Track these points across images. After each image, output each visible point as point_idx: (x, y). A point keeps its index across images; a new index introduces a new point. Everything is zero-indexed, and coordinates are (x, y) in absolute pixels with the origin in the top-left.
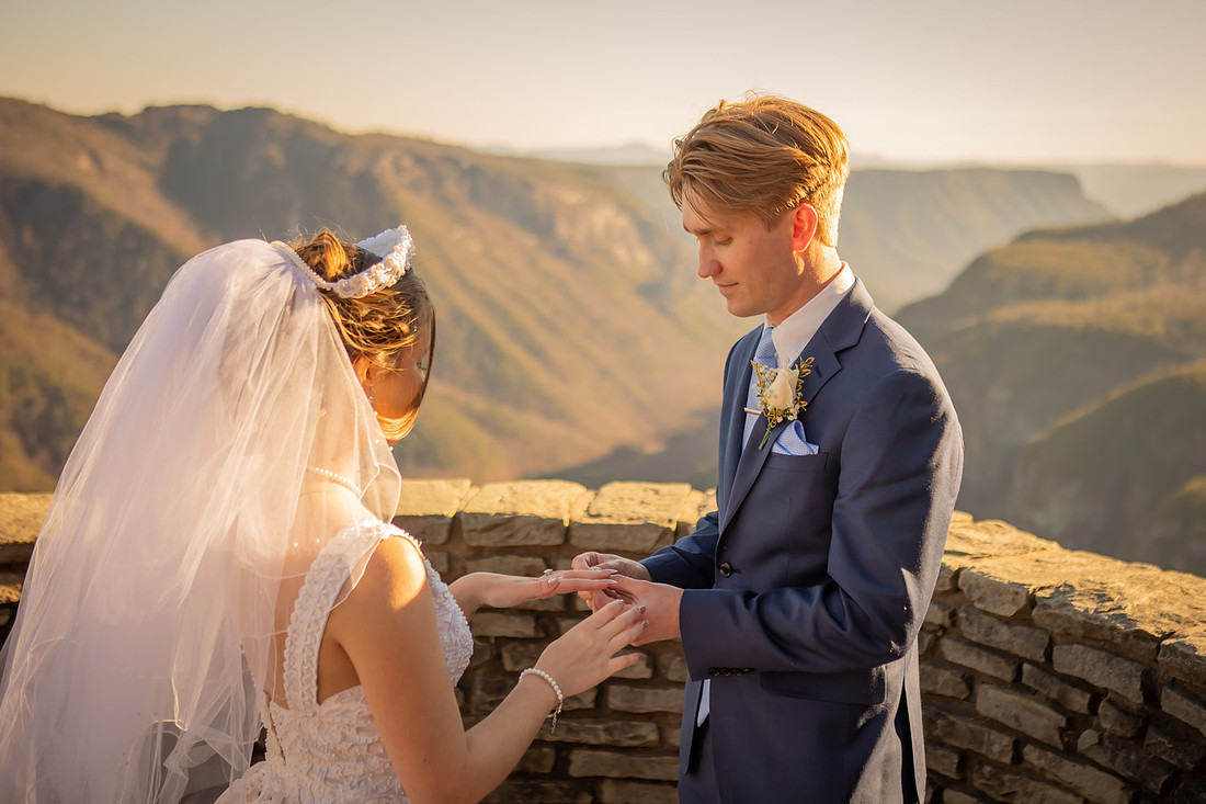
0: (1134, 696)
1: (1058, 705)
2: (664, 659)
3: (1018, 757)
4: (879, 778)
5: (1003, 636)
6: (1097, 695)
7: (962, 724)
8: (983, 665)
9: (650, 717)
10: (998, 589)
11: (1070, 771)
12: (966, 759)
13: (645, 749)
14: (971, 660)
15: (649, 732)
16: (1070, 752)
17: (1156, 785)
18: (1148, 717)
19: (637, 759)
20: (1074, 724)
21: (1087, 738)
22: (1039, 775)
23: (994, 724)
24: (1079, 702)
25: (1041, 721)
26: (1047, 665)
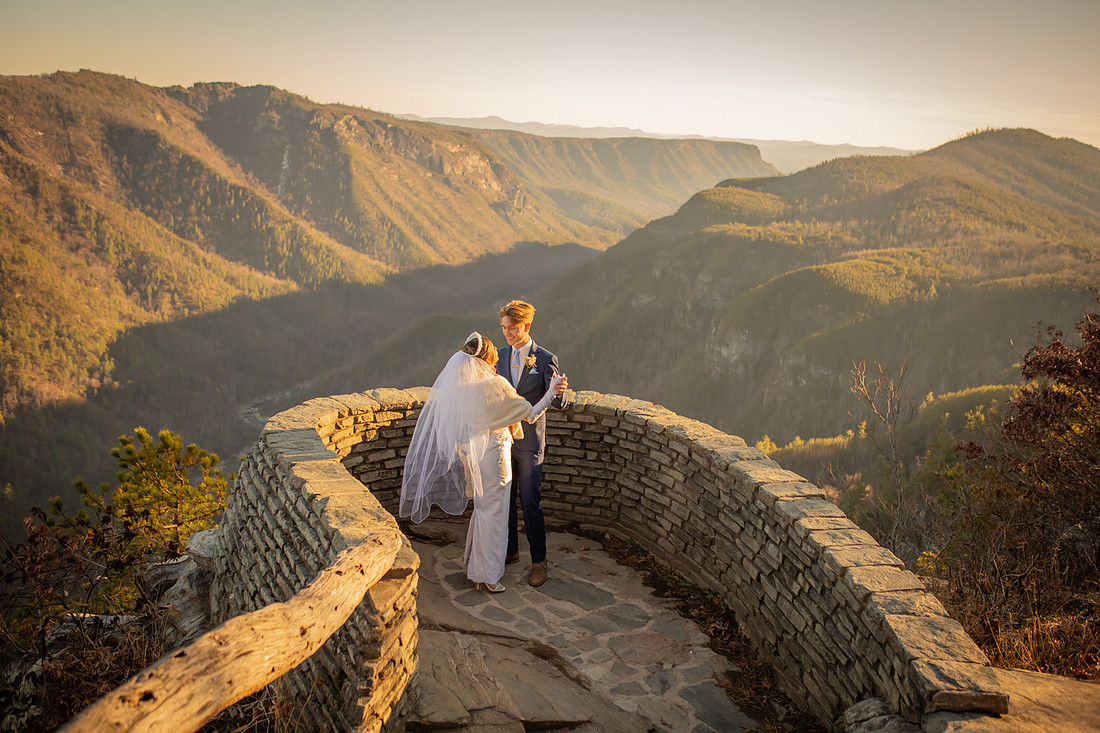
0: (687, 455)
1: (670, 456)
2: (564, 440)
3: (660, 469)
5: (657, 438)
6: (679, 454)
7: (646, 460)
8: (652, 445)
9: (560, 456)
10: (656, 426)
11: (671, 472)
12: (647, 469)
14: (649, 444)
15: (559, 460)
16: (672, 467)
17: (690, 476)
18: (689, 460)
19: (556, 467)
20: (673, 461)
21: (676, 463)
22: (664, 473)
23: (654, 460)
24: (675, 455)
25: (666, 460)
26: (667, 446)
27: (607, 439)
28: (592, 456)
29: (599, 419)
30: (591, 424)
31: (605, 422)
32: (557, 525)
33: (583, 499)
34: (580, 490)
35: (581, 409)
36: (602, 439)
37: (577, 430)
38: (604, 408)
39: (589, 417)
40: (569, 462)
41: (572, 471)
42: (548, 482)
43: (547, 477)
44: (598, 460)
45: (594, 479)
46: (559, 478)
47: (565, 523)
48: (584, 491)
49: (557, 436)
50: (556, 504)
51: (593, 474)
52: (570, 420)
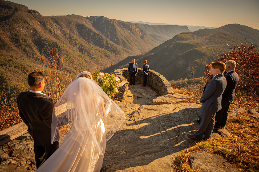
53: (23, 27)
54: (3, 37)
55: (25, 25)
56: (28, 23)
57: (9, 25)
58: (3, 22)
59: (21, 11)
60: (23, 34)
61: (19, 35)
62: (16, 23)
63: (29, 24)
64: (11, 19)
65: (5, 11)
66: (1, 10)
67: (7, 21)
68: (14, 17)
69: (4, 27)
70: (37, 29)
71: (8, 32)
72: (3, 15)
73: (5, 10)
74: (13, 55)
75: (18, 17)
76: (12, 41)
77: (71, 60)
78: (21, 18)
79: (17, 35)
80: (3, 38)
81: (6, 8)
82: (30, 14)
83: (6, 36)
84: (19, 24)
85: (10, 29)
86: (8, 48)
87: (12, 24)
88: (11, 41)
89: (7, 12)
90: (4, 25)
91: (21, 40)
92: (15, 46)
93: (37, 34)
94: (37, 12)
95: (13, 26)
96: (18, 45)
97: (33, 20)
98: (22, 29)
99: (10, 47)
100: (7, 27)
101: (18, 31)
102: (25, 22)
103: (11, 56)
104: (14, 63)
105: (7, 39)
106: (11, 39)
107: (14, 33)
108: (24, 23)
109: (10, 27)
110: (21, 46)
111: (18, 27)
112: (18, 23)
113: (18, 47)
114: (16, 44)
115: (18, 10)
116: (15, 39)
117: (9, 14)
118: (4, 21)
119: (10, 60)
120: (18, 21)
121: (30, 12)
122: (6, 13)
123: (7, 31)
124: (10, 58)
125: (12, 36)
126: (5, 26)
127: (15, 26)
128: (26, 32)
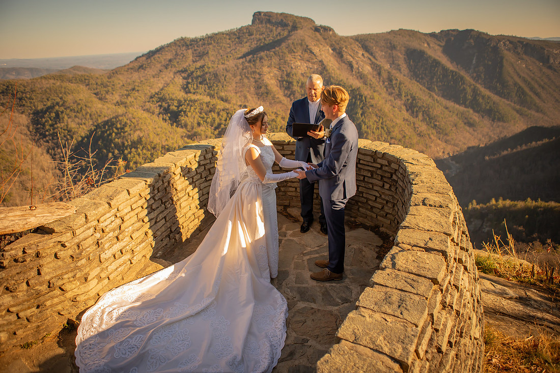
4: (338, 193)
9: (371, 183)
13: (370, 189)
27: (394, 177)
28: (387, 186)
29: (390, 163)
30: (386, 166)
31: (393, 166)
32: (368, 225)
33: (382, 212)
34: (380, 206)
35: (380, 156)
36: (392, 176)
37: (380, 169)
38: (392, 156)
39: (384, 161)
40: (375, 188)
41: (378, 195)
42: (364, 198)
43: (364, 195)
44: (390, 189)
45: (387, 202)
46: (370, 197)
47: (373, 225)
48: (383, 208)
49: (369, 171)
50: (368, 212)
51: (387, 198)
52: (375, 161)
53: (302, 59)
54: (268, 78)
55: (306, 55)
56: (311, 52)
57: (279, 56)
58: (271, 52)
59: (301, 29)
60: (300, 72)
61: (293, 75)
62: (291, 51)
63: (313, 53)
64: (284, 45)
65: (276, 31)
66: (271, 31)
67: (277, 49)
68: (289, 41)
69: (271, 60)
70: (325, 63)
71: (276, 69)
72: (272, 38)
73: (278, 30)
74: (280, 111)
75: (296, 40)
76: (280, 87)
77: (385, 129)
78: (300, 41)
79: (290, 74)
80: (267, 80)
81: (279, 26)
82: (317, 34)
83: (273, 76)
84: (296, 54)
85: (279, 64)
86: (274, 98)
87: (285, 53)
88: (279, 85)
89: (279, 33)
90: (271, 57)
91: (295, 84)
92: (285, 96)
93: (325, 73)
94: (330, 29)
95: (286, 59)
96: (289, 93)
97: (321, 45)
98: (299, 64)
99: (277, 96)
100: (275, 60)
101: (292, 68)
102: (307, 50)
103: (276, 113)
104: (279, 127)
105: (273, 82)
106: (280, 81)
107: (286, 71)
108: (305, 51)
109: (280, 60)
110: (294, 95)
111: (294, 59)
112: (294, 52)
113: (289, 96)
114: (286, 92)
115: (297, 28)
116: (287, 81)
117: (282, 37)
118: (273, 50)
119: (273, 120)
120: (295, 48)
121: (317, 29)
122: (277, 36)
123: (275, 67)
124: (273, 117)
125: (282, 77)
126: (273, 58)
127: (289, 57)
128: (306, 69)
